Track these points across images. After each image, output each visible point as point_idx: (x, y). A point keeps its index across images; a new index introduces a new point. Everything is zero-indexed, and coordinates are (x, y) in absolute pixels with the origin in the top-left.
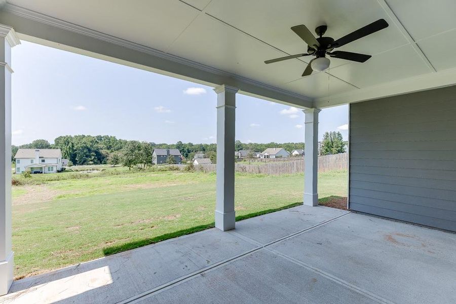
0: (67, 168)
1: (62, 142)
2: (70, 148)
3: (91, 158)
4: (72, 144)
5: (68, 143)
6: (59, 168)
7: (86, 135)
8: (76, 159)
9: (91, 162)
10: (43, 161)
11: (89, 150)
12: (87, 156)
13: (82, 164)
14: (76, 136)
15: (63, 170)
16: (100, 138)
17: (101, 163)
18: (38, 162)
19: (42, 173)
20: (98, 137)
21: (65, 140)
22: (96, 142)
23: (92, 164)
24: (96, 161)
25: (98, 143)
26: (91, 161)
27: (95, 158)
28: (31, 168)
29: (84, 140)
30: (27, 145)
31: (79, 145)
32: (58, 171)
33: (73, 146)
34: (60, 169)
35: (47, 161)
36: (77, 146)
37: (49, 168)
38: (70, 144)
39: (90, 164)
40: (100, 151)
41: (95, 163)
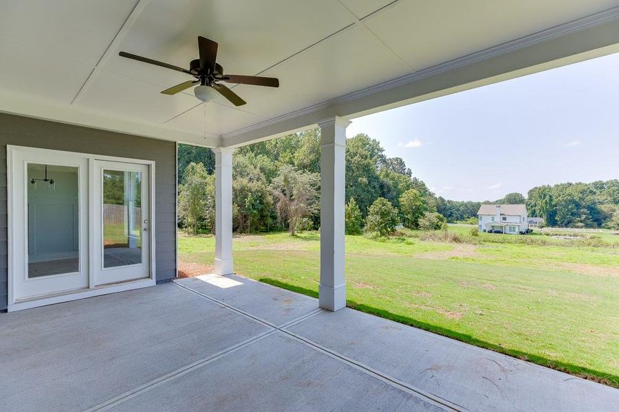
0: (536, 230)
1: (535, 194)
2: (546, 203)
3: (580, 217)
4: (551, 196)
5: (545, 195)
6: (524, 229)
7: (574, 183)
8: (556, 218)
9: (580, 224)
10: (504, 219)
11: (578, 205)
12: (573, 214)
13: (566, 226)
14: (557, 186)
15: (528, 232)
16: (600, 186)
17: (599, 226)
18: (499, 221)
19: (502, 233)
20: (595, 184)
21: (540, 191)
22: (591, 192)
23: (582, 227)
24: (589, 222)
25: (595, 193)
26: (581, 222)
27: (587, 218)
28: (493, 226)
29: (569, 191)
30: (501, 200)
31: (560, 198)
32: (521, 233)
33: (551, 200)
34: (524, 231)
35: (509, 220)
36: (556, 200)
37: (510, 228)
38: (547, 198)
39: (577, 227)
40: (599, 206)
41: (587, 226)
